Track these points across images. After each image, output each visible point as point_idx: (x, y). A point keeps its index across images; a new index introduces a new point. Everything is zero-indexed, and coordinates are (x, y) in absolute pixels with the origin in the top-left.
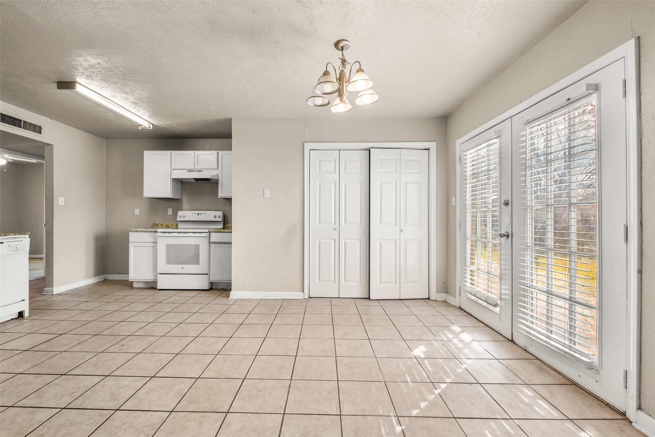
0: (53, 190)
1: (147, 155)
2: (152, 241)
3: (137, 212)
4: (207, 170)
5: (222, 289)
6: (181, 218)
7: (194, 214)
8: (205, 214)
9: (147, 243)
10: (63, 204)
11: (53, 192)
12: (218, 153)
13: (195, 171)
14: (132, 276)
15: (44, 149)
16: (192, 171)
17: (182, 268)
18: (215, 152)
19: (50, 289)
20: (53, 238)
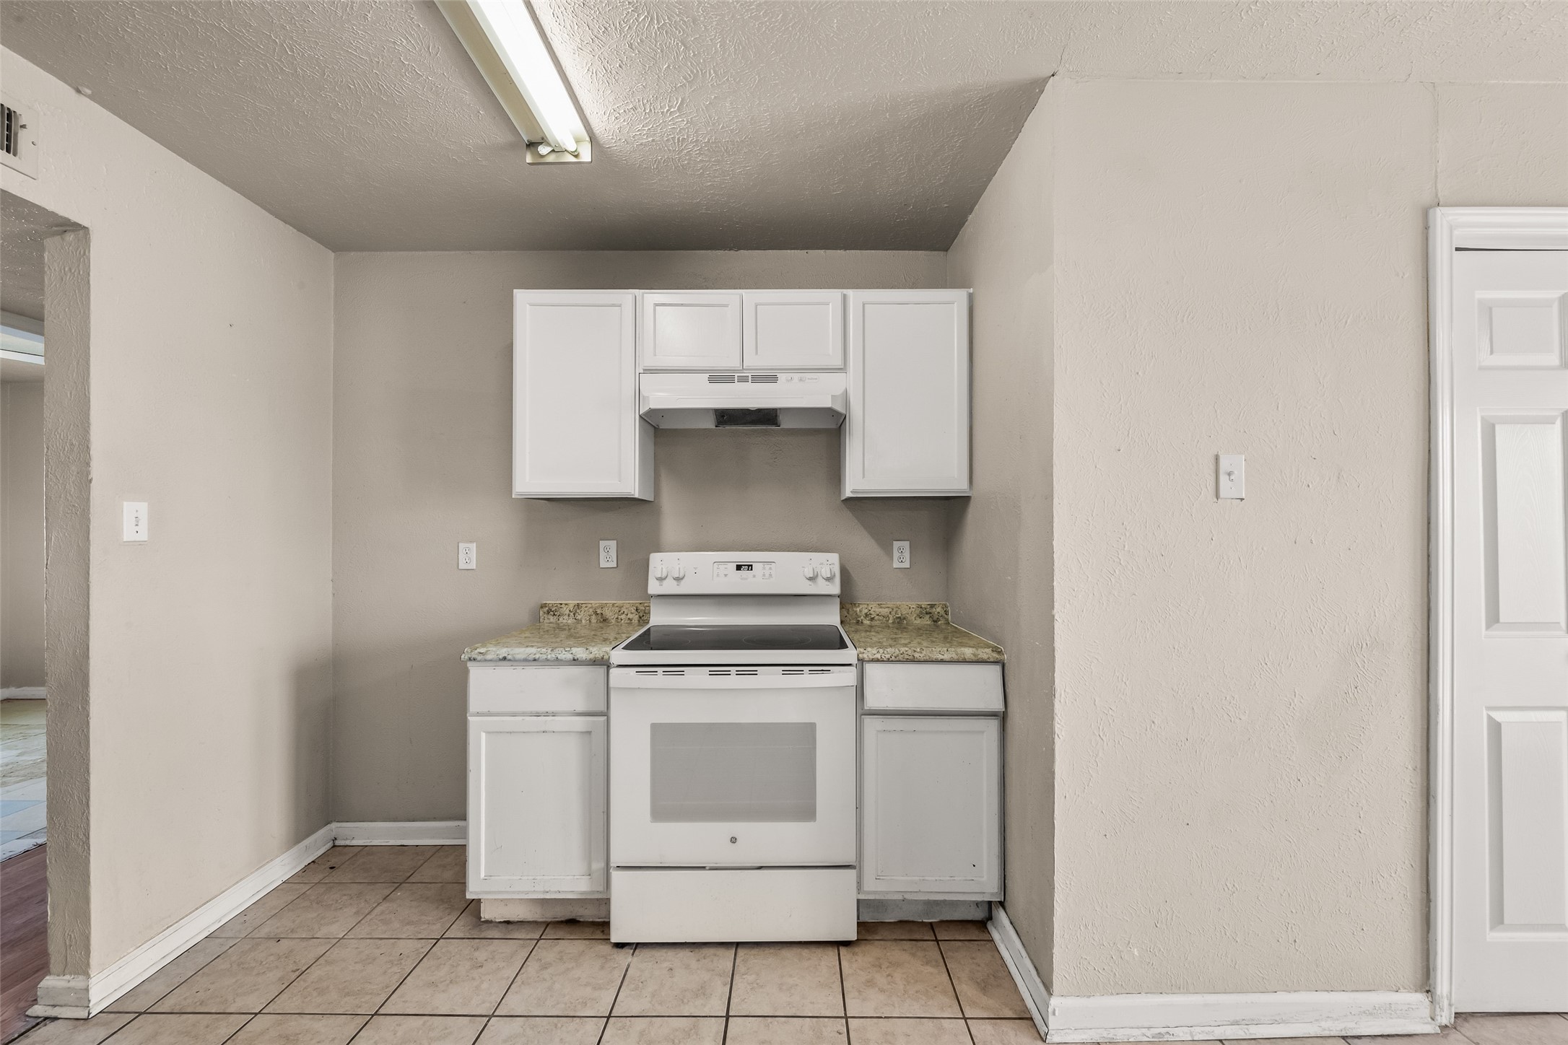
0: (88, 464)
1: (528, 306)
2: (580, 709)
3: (468, 556)
4: (796, 376)
5: (901, 922)
6: (665, 582)
7: (722, 567)
8: (767, 567)
9: (554, 714)
10: (143, 536)
11: (88, 473)
12: (845, 298)
13: (743, 379)
14: (482, 875)
15: (42, 249)
16: (729, 379)
17: (733, 840)
18: (834, 295)
19: (72, 984)
20: (88, 716)
